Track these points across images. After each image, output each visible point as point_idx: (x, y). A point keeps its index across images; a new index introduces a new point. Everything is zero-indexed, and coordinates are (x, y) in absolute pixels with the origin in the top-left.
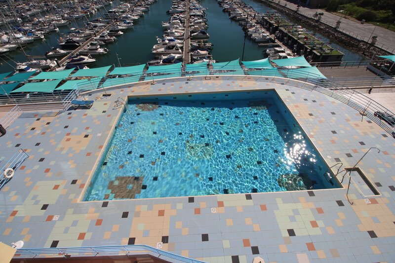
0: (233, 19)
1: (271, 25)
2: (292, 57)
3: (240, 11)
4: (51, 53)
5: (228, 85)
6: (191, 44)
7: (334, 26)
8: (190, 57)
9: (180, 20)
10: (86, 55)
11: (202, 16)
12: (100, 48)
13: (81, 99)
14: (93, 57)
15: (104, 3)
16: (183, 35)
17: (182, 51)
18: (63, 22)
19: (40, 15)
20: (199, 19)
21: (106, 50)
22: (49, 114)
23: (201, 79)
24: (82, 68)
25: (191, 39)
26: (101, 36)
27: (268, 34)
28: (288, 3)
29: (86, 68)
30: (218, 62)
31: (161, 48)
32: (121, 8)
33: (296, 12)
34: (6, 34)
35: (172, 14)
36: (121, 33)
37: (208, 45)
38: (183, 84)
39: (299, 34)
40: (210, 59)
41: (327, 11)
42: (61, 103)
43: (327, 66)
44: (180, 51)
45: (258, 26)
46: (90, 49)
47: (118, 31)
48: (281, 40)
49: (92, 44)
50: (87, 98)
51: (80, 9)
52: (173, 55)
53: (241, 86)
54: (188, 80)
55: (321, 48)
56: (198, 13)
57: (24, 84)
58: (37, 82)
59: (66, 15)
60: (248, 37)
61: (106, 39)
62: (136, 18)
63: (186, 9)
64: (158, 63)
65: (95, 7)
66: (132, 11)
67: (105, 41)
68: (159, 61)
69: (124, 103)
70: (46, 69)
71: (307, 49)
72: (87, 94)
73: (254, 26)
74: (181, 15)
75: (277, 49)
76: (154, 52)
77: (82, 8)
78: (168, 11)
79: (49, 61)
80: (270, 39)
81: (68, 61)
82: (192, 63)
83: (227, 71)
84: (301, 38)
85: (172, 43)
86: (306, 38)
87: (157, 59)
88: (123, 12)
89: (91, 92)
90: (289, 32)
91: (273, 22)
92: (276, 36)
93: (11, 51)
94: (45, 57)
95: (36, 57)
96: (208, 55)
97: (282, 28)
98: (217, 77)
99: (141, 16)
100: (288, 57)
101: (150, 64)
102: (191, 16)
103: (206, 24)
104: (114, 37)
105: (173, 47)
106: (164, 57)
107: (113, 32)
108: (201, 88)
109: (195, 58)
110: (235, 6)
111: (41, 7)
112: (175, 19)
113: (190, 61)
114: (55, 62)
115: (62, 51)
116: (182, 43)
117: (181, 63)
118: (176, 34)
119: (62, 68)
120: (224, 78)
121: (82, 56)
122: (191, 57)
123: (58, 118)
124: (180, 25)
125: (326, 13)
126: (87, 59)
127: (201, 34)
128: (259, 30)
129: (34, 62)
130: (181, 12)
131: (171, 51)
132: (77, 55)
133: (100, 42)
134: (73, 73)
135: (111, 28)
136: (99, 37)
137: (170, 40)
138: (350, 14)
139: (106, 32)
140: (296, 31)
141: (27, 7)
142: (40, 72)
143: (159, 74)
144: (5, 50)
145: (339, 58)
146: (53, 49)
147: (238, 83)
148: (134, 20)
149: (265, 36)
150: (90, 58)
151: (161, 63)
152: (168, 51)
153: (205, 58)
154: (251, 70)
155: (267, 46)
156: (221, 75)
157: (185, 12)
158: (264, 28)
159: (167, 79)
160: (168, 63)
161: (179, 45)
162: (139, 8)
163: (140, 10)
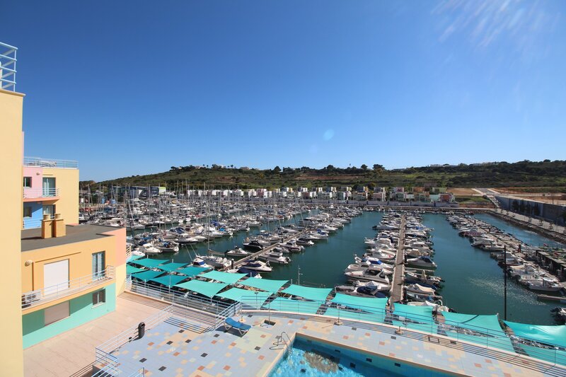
0: (479, 247)
1: (557, 266)
3: (490, 238)
4: (231, 252)
5: (479, 365)
6: (405, 273)
8: (402, 291)
9: (391, 239)
10: (264, 261)
11: (424, 237)
12: (282, 256)
13: (237, 318)
14: (271, 265)
15: (302, 211)
16: (394, 259)
17: (391, 281)
18: (256, 223)
19: (239, 214)
20: (418, 241)
21: (287, 259)
22: (194, 329)
23: (420, 337)
24: (254, 276)
25: (406, 266)
26: (288, 243)
27: (555, 280)
29: (258, 277)
30: (453, 312)
31: (359, 270)
32: (318, 217)
34: (204, 226)
35: (380, 230)
36: (311, 243)
37: (434, 278)
38: (386, 337)
40: (439, 303)
42: (214, 317)
44: (387, 280)
45: (530, 264)
46: (271, 256)
47: (309, 240)
49: (275, 250)
50: (244, 320)
51: (276, 214)
52: (376, 284)
54: (396, 333)
56: (419, 234)
57: (190, 280)
58: (204, 281)
59: (261, 217)
60: (510, 278)
61: (293, 247)
62: (334, 229)
63: (401, 226)
64: (350, 290)
65: (292, 213)
66: (331, 221)
67: (290, 249)
68: (352, 288)
69: (289, 343)
70: (219, 267)
72: (248, 313)
73: (522, 263)
74: (393, 233)
76: (348, 274)
77: (279, 213)
78: (376, 227)
79: (225, 259)
80: (562, 289)
81: (244, 264)
82: (405, 303)
83: (474, 331)
85: (375, 267)
87: (350, 284)
88: (320, 221)
89: (252, 313)
91: (559, 261)
93: (198, 243)
94: (224, 255)
95: (216, 253)
96: (434, 295)
98: (453, 342)
99: (340, 228)
101: (339, 290)
102: (407, 235)
103: (431, 249)
104: (302, 247)
105: (377, 272)
106: (361, 284)
107: (303, 241)
108: (420, 356)
109: (410, 295)
110: (479, 230)
111: (243, 208)
112: (384, 236)
113: (402, 299)
114: (231, 262)
115: (244, 252)
116: (392, 270)
117: (387, 299)
118: (383, 255)
119: (234, 270)
120: (467, 349)
121: (260, 262)
122: (405, 294)
123: (202, 338)
124: (391, 244)
126: (264, 267)
127: (423, 262)
128: (533, 271)
129: (212, 257)
130: (393, 230)
131: (372, 277)
132: (256, 260)
133: (285, 250)
134: (243, 279)
135: (301, 236)
136: (285, 243)
137: (373, 262)
139: (295, 239)
141: (231, 206)
142: (212, 270)
143: (349, 309)
144: (195, 240)
146: (236, 248)
147: (500, 366)
148: (330, 231)
149: (550, 283)
150: (268, 266)
151: (355, 291)
152: (368, 277)
153: (428, 299)
154: (529, 342)
155: (558, 302)
156: (459, 340)
157: (399, 229)
158: (545, 269)
159: (361, 321)
160: (366, 293)
161: (385, 271)
162: (340, 219)
163: (339, 221)
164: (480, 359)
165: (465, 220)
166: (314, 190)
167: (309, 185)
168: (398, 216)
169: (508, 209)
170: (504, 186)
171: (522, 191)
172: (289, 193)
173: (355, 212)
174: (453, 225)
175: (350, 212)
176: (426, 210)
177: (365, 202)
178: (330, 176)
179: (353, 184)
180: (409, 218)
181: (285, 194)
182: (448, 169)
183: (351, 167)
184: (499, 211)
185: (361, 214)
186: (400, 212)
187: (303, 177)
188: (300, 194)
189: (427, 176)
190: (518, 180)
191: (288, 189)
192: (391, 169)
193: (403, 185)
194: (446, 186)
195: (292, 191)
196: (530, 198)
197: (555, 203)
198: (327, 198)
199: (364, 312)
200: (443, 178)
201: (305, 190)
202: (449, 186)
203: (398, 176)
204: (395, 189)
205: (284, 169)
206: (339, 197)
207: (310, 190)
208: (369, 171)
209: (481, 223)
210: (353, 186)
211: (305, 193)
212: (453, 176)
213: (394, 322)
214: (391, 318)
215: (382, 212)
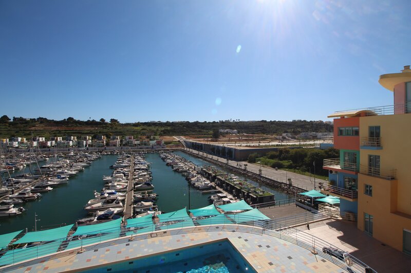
0: (177, 171)
1: (210, 175)
2: (235, 201)
3: (182, 165)
5: (178, 241)
6: (134, 196)
7: (258, 173)
8: (132, 210)
9: (124, 173)
11: (146, 169)
12: (14, 207)
15: (38, 159)
16: (126, 188)
17: (124, 204)
20: (143, 172)
21: (21, 210)
23: (145, 237)
25: (135, 191)
26: (20, 194)
27: (209, 182)
28: (219, 158)
30: (164, 213)
31: (98, 202)
32: (58, 164)
33: (227, 164)
35: (116, 168)
36: (50, 188)
37: (152, 195)
38: (122, 247)
39: (234, 181)
40: (156, 210)
41: (249, 162)
43: (265, 207)
44: (121, 204)
45: (199, 176)
47: (47, 186)
48: (221, 187)
49: (3, 204)
51: (4, 165)
52: (112, 209)
53: (192, 240)
54: (129, 240)
55: (255, 191)
56: (143, 167)
60: (192, 185)
61: (27, 196)
62: (74, 173)
63: (131, 164)
64: (90, 221)
65: (25, 163)
66: (71, 166)
67: (23, 199)
68: (92, 218)
71: (244, 193)
73: (196, 176)
74: (125, 169)
75: (220, 195)
76: (88, 208)
77: (7, 164)
78: (112, 166)
80: (211, 186)
82: (134, 217)
83: (175, 221)
84: (237, 184)
85: (112, 197)
86: (240, 184)
87: (91, 215)
90: (226, 180)
91: (210, 172)
92: (216, 183)
96: (153, 206)
97: (219, 177)
98: (165, 232)
99: (81, 171)
100: (231, 201)
101: (80, 224)
102: (135, 170)
103: (150, 176)
104: (39, 194)
105: (113, 200)
106: (100, 213)
107: (40, 189)
108: (146, 250)
109: (138, 210)
110: (177, 161)
112: (119, 172)
113: (132, 215)
116: (125, 196)
117: (121, 219)
118: (118, 186)
120: (173, 233)
122: (134, 210)
124: (124, 178)
125: (249, 164)
127: (146, 186)
128: (200, 179)
130: (125, 167)
131: (110, 205)
133: (17, 200)
135: (37, 184)
136: (17, 194)
137: (109, 194)
138: (266, 164)
139: (29, 189)
140: (231, 179)
143: (90, 236)
145: (271, 198)
147: (189, 236)
148: (70, 175)
149: (207, 184)
151: (95, 220)
152: (106, 206)
153: (149, 210)
154: (199, 218)
155: (210, 193)
156: (169, 230)
157: (129, 166)
158: (205, 177)
159: (102, 242)
160: (104, 219)
161: (120, 198)
162: (80, 164)
163: (80, 166)
164: (179, 236)
165: (169, 155)
166: (53, 139)
167: (47, 134)
168: (129, 157)
169: (189, 148)
170: (188, 135)
171: (196, 138)
172: (22, 143)
173: (94, 156)
174: (163, 159)
175: (90, 157)
176: (148, 151)
177: (103, 148)
178: (70, 127)
179: (93, 133)
180: (136, 157)
181: (16, 144)
182: (160, 124)
183: (91, 120)
184: (186, 149)
185: (99, 158)
186: (130, 154)
187: (39, 127)
188: (35, 144)
189: (148, 128)
190: (194, 132)
191: (20, 139)
192: (124, 123)
193: (133, 135)
194: (159, 135)
195: (25, 140)
196: (199, 141)
197: (209, 143)
198: (68, 146)
199: (103, 234)
200: (157, 130)
201: (42, 139)
202: (161, 135)
203: (129, 128)
204: (127, 137)
205: (15, 119)
206: (79, 144)
207: (47, 140)
208: (107, 123)
209: (177, 156)
210: (93, 135)
211: (42, 143)
212: (163, 129)
213: (127, 233)
214: (124, 232)
215: (117, 155)
